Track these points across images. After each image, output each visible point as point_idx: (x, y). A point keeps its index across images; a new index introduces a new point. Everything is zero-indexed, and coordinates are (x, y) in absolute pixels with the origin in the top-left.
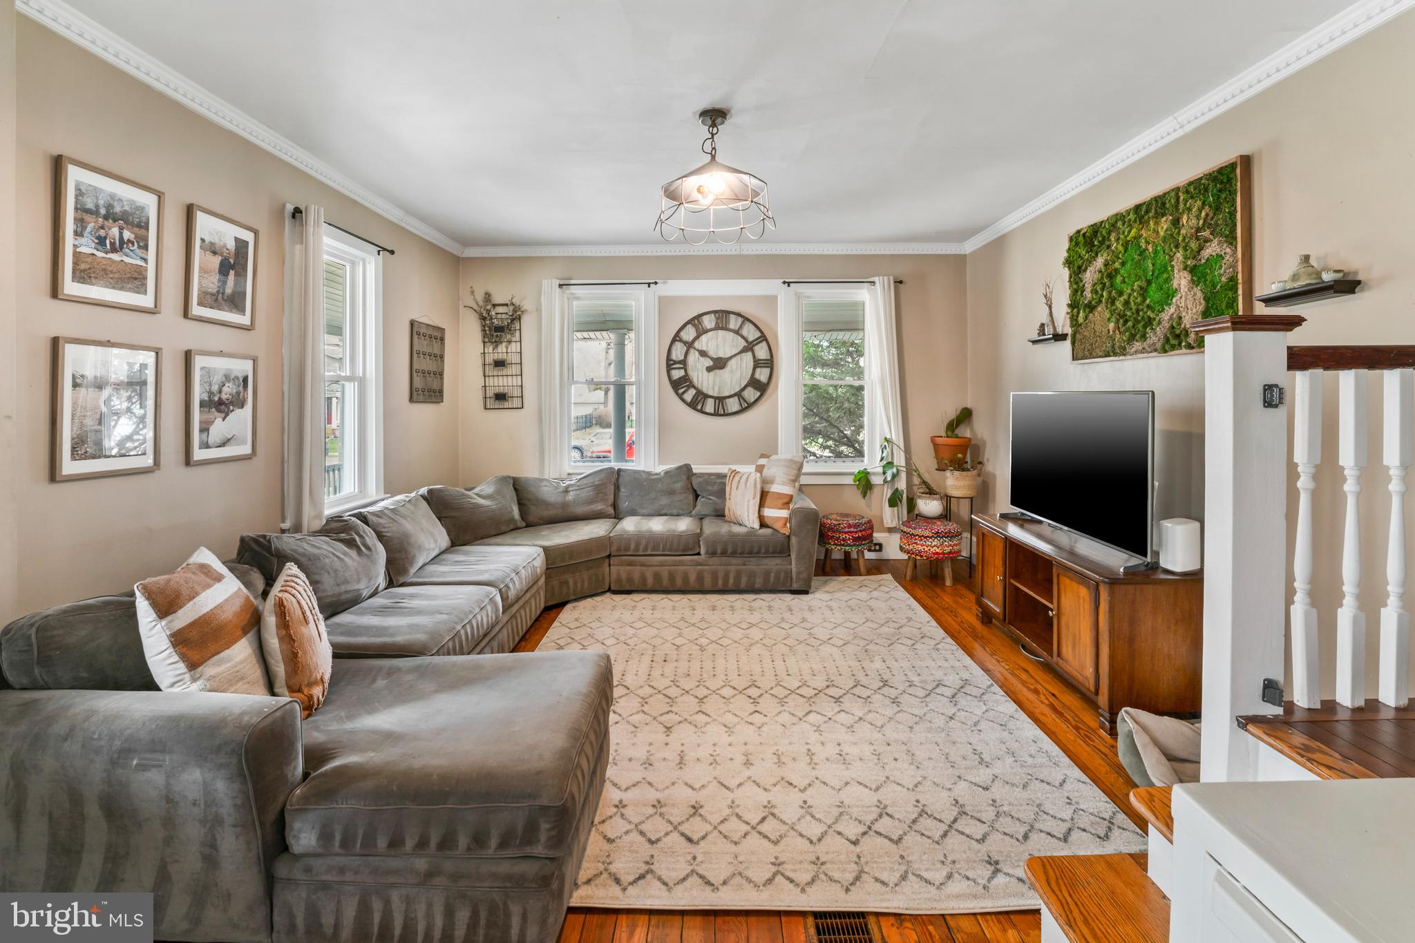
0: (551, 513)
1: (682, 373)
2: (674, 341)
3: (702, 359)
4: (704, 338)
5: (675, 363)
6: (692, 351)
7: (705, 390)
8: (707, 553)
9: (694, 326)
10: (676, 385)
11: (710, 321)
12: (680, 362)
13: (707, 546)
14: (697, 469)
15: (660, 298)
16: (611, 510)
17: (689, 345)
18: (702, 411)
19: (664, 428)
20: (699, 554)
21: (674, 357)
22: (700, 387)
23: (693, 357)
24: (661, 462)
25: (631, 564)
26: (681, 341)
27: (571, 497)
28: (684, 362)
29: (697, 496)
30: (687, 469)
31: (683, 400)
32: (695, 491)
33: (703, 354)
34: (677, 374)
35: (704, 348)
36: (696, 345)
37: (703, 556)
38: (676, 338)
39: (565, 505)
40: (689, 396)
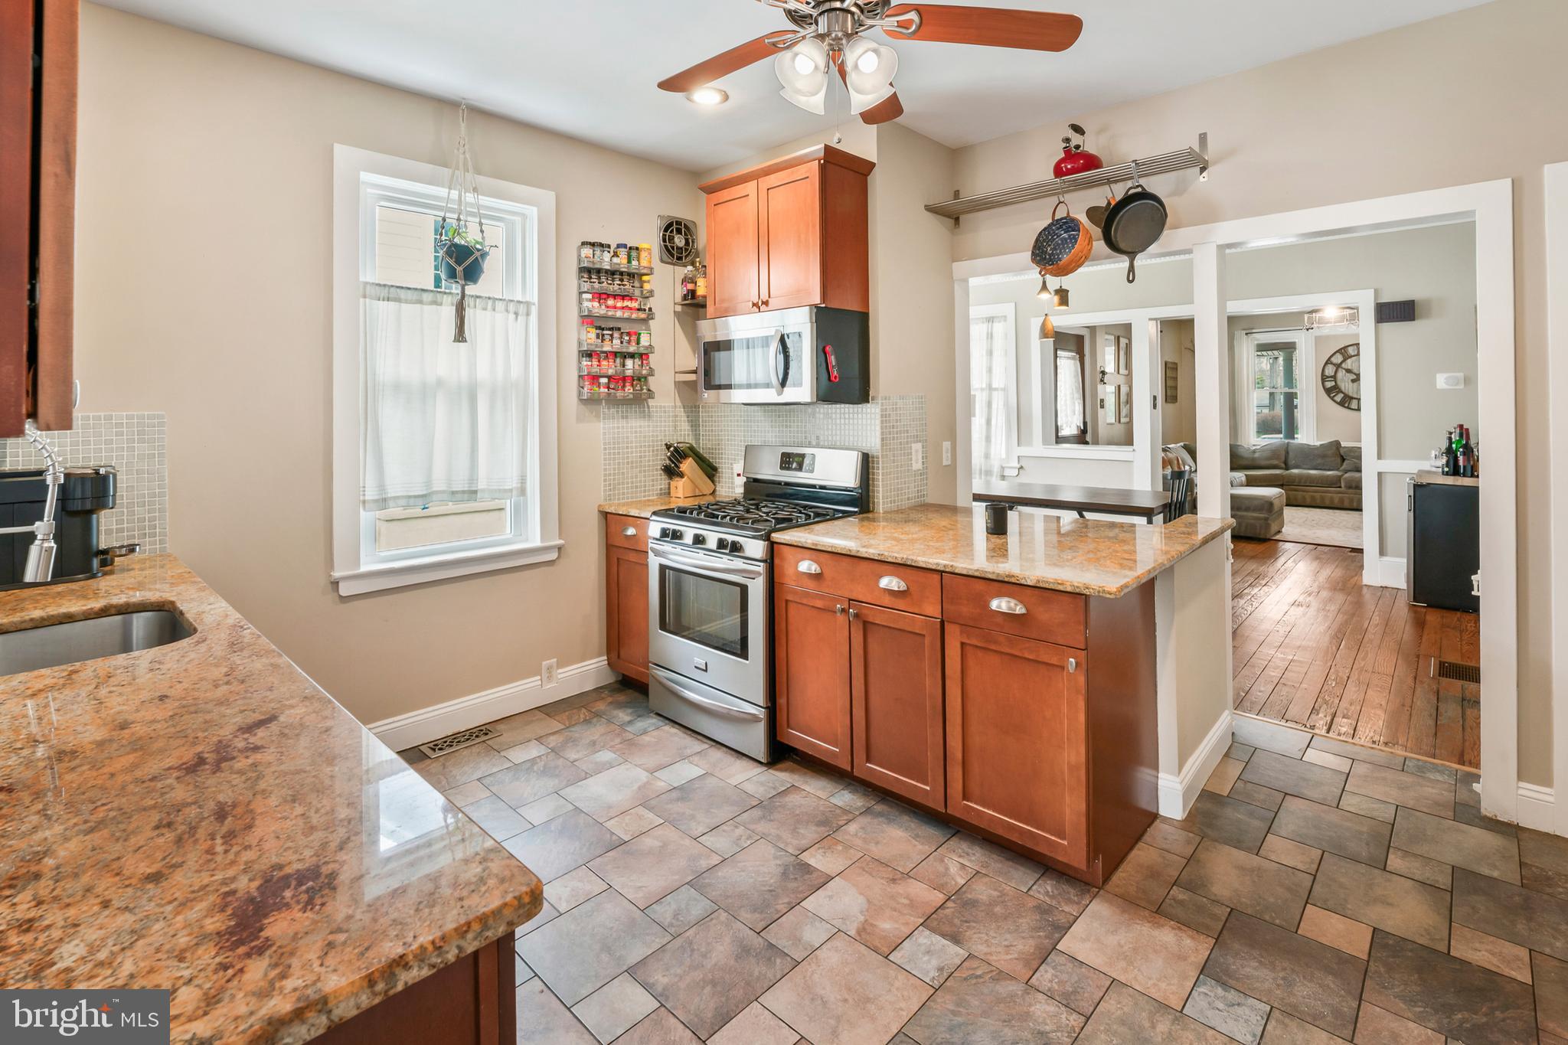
0: (1245, 463)
1: (1333, 383)
2: (1326, 363)
3: (1348, 374)
4: (1349, 361)
5: (1328, 377)
6: (1340, 369)
7: (1351, 394)
8: (1345, 486)
9: (1342, 354)
10: (1328, 391)
11: (1354, 350)
12: (1331, 377)
13: (1346, 483)
14: (1343, 444)
15: (1316, 337)
16: (1283, 465)
17: (1338, 366)
18: (1348, 408)
19: (1320, 418)
20: (1340, 487)
21: (1327, 373)
22: (1346, 392)
23: (1341, 374)
24: (1318, 440)
25: (1296, 490)
26: (1332, 363)
27: (1257, 455)
28: (1334, 377)
29: (1343, 460)
30: (1337, 444)
31: (1334, 401)
32: (1342, 456)
33: (1349, 371)
34: (1329, 384)
35: (1349, 368)
36: (1343, 365)
37: (1343, 489)
38: (1328, 362)
39: (1254, 459)
40: (1339, 398)
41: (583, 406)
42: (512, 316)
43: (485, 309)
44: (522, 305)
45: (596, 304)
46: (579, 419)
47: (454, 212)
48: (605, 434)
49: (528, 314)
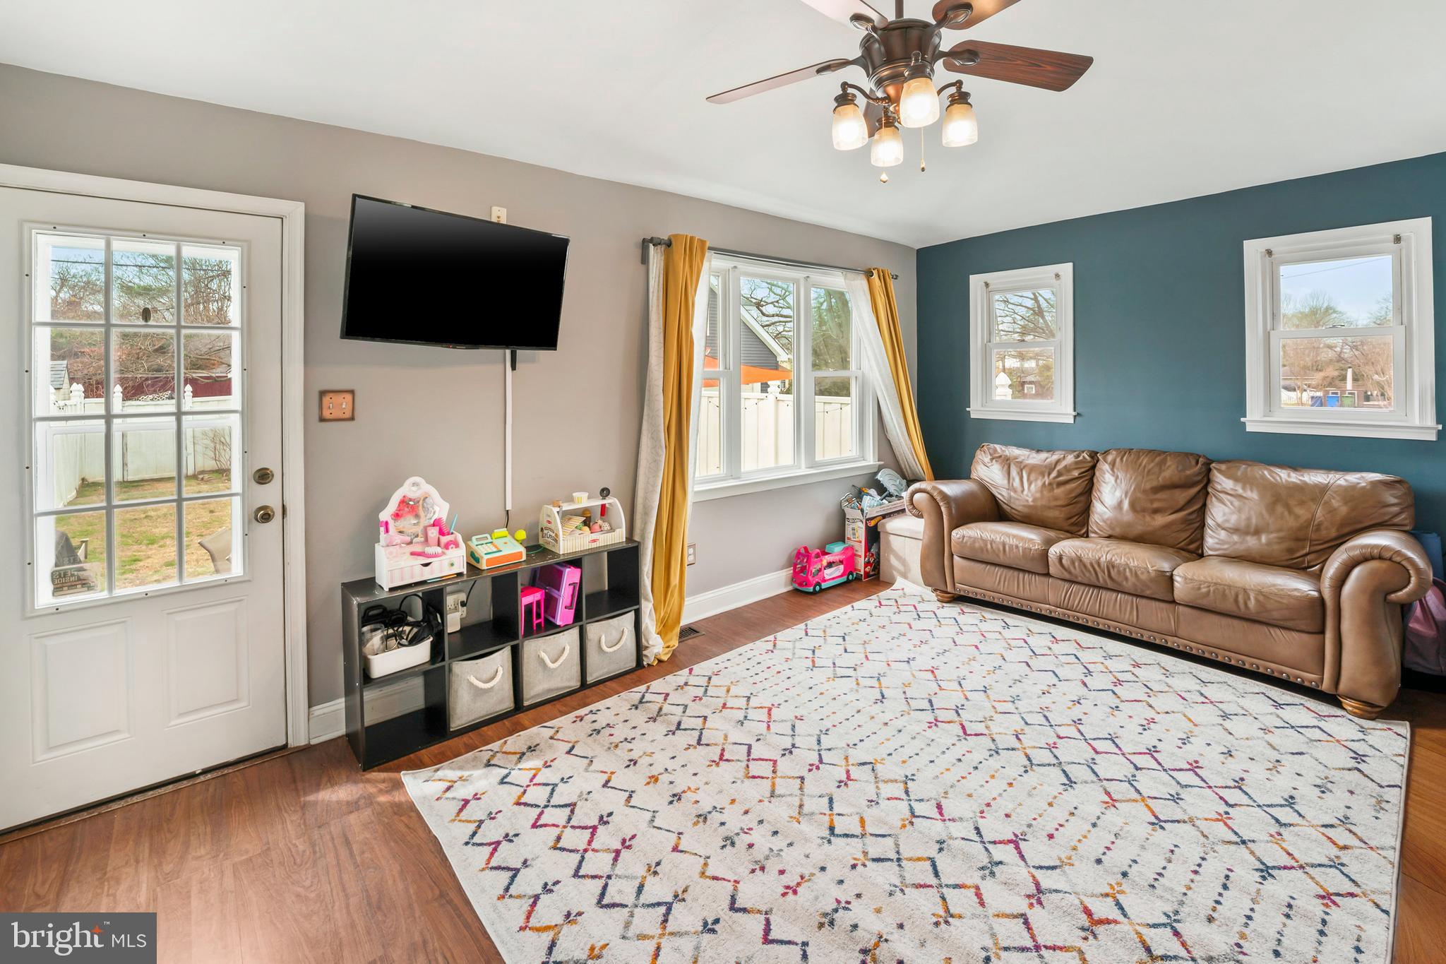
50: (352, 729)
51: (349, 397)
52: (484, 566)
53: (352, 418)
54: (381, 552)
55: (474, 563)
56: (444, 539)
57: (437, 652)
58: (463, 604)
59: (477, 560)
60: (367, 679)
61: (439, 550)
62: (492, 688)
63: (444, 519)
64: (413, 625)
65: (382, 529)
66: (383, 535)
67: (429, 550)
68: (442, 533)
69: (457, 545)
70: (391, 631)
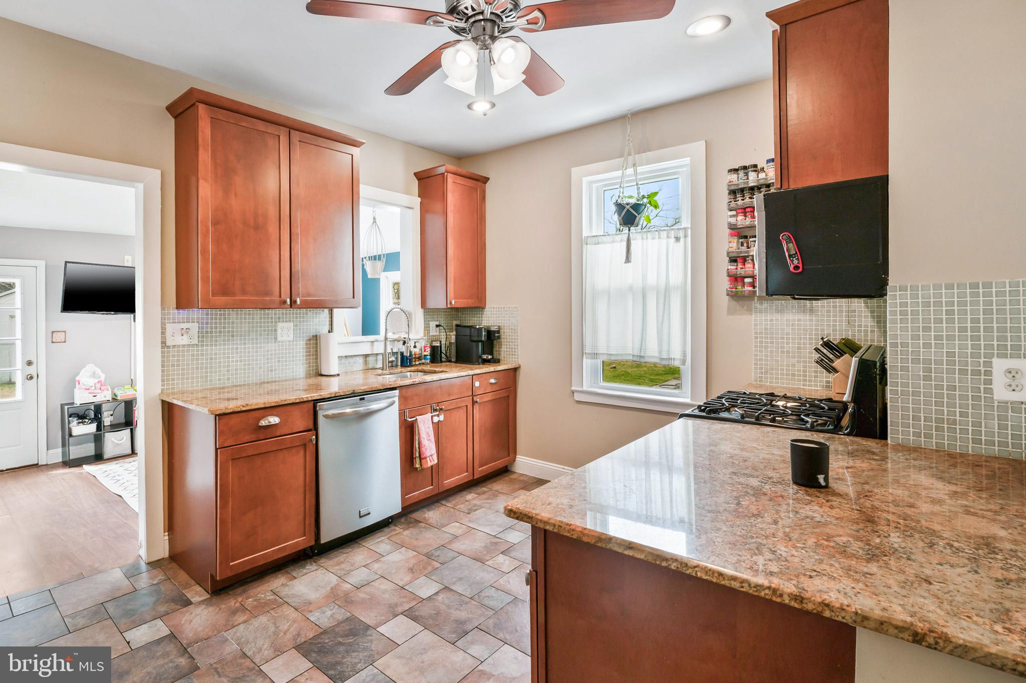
41: (734, 302)
42: (673, 240)
43: (653, 239)
44: (681, 231)
45: (740, 218)
46: (731, 312)
47: (634, 182)
48: (756, 325)
49: (686, 236)
50: (64, 460)
51: (63, 333)
52: (119, 398)
53: (65, 342)
54: (76, 391)
55: (115, 398)
56: (102, 388)
57: (99, 428)
58: (112, 415)
59: (116, 396)
60: (70, 435)
61: (100, 391)
62: (121, 444)
63: (103, 381)
64: (89, 419)
65: (77, 383)
66: (77, 385)
67: (96, 391)
68: (101, 385)
69: (108, 390)
70: (81, 421)
